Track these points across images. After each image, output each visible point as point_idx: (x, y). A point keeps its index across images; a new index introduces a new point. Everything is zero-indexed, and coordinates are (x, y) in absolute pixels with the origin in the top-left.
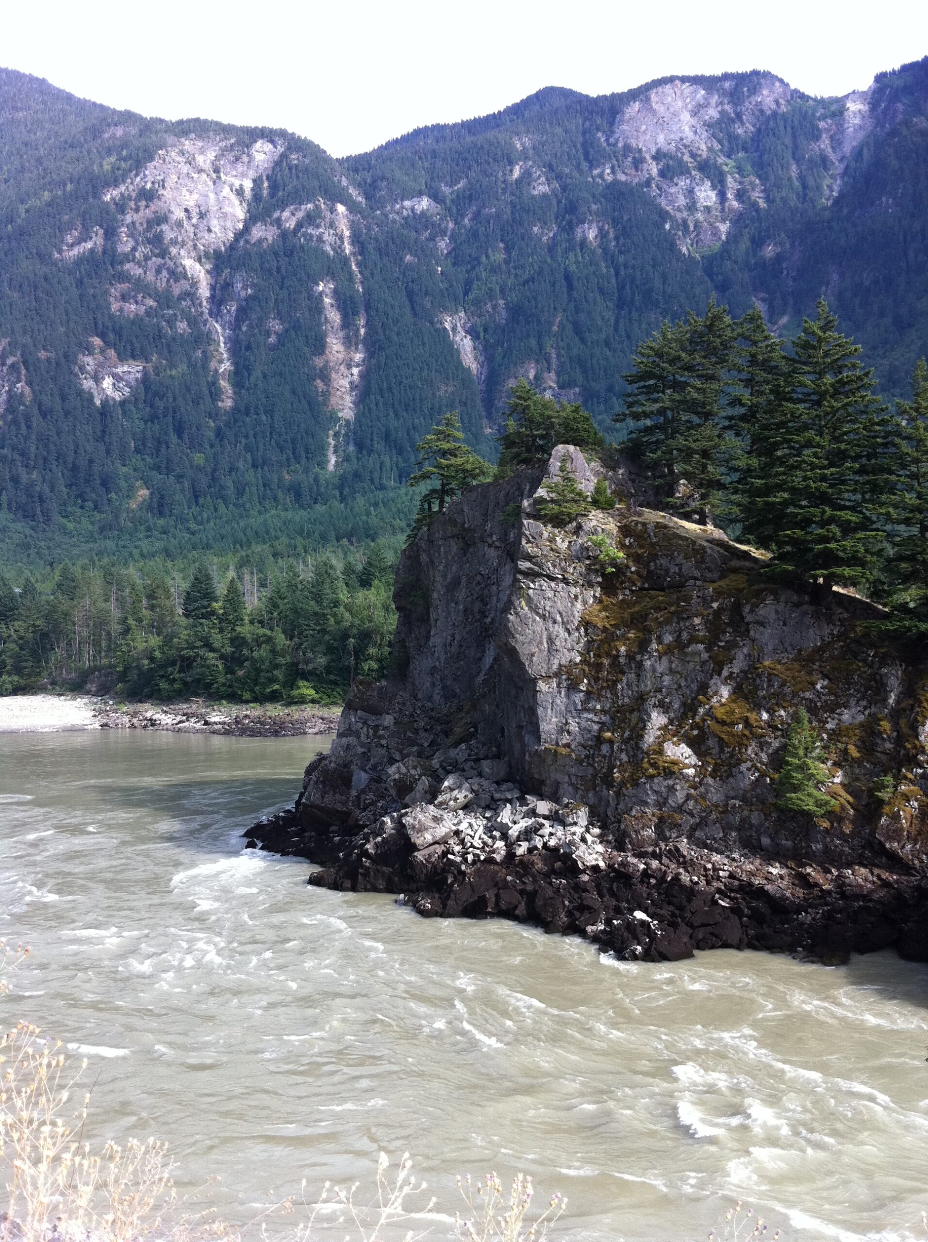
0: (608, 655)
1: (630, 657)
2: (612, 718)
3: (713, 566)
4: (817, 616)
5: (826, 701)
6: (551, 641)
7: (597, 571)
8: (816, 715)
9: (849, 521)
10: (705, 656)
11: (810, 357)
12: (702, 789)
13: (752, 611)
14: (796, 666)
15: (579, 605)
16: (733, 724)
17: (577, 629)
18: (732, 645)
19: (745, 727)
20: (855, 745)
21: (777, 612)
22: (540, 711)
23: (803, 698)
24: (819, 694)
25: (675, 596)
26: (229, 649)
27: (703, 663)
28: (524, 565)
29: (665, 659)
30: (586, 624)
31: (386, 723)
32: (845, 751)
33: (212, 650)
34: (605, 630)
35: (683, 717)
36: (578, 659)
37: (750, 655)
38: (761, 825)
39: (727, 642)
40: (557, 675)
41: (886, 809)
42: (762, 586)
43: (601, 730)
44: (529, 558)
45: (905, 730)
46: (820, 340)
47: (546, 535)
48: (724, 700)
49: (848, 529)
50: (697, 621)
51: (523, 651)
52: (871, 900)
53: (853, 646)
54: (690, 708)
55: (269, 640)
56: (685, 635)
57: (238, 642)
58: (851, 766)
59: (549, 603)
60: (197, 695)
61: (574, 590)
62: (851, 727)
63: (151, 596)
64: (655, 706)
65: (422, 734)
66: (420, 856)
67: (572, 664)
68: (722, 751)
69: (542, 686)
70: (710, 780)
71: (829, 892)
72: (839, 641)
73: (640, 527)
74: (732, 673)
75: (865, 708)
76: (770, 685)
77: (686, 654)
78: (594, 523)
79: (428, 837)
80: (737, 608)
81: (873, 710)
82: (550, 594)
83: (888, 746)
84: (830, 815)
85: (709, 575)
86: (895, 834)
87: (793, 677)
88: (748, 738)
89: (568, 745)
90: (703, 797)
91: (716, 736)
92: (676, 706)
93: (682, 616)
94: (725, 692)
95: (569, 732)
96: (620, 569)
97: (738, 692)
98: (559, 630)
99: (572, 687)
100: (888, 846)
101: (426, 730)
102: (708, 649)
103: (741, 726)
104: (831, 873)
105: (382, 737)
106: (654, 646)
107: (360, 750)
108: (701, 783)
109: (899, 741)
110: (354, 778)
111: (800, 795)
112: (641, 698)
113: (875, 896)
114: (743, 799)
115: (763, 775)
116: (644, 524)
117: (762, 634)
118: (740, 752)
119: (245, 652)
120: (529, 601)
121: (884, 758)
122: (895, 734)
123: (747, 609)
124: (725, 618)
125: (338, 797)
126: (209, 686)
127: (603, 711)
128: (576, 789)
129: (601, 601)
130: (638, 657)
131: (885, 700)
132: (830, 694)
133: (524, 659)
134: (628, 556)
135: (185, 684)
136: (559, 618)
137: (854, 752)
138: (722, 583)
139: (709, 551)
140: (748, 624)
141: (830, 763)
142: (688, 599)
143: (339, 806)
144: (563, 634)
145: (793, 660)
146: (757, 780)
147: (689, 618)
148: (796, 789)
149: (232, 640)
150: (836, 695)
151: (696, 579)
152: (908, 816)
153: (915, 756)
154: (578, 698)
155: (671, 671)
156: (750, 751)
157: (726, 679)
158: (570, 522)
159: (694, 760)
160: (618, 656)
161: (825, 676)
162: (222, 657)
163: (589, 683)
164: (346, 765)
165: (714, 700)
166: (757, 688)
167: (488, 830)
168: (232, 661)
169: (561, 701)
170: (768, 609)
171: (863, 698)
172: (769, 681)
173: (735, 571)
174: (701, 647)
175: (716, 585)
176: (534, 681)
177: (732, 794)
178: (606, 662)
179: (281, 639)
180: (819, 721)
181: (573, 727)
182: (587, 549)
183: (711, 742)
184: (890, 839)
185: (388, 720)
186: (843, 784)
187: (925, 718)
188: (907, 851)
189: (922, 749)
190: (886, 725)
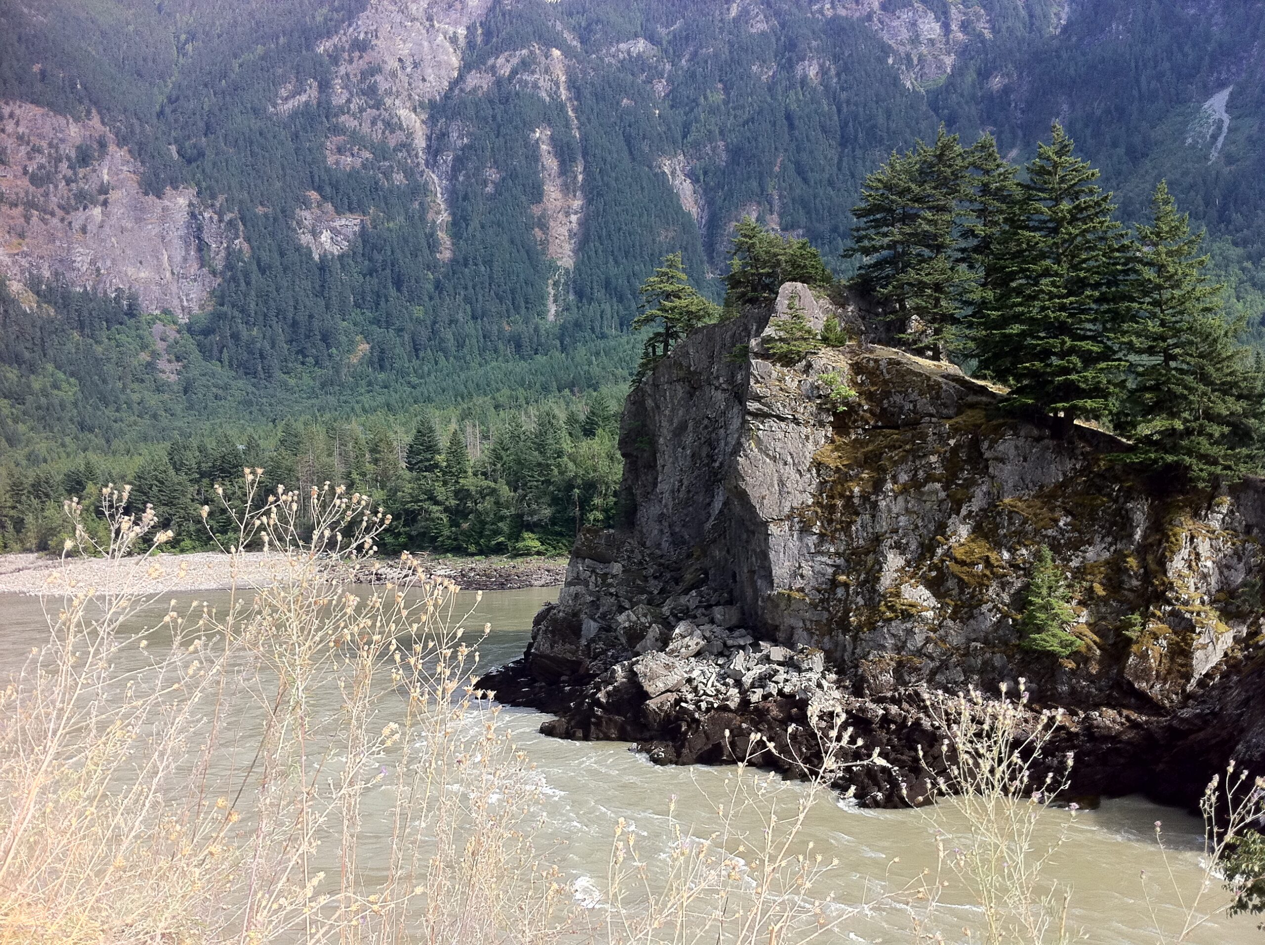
0: (842, 496)
1: (864, 497)
2: (847, 561)
3: (949, 402)
4: (1059, 451)
5: (1069, 538)
6: (782, 483)
7: (828, 410)
8: (1060, 553)
9: (1090, 352)
10: (942, 495)
11: (1045, 183)
12: (942, 632)
13: (990, 447)
14: (1038, 503)
15: (810, 446)
16: (973, 564)
17: (809, 470)
18: (970, 483)
19: (986, 567)
20: (1101, 584)
21: (1016, 447)
22: (772, 555)
23: (1046, 536)
24: (1062, 531)
25: (909, 434)
26: (453, 502)
27: (941, 502)
28: (753, 406)
29: (900, 499)
30: (818, 465)
31: (614, 572)
32: (1091, 590)
33: (437, 503)
34: (838, 469)
35: (921, 558)
36: (810, 501)
37: (989, 493)
38: (1004, 667)
39: (965, 480)
40: (789, 517)
41: (1134, 648)
42: (1001, 421)
43: (835, 574)
44: (758, 398)
45: (1153, 566)
46: (1055, 165)
47: (775, 375)
48: (962, 540)
49: (1089, 359)
50: (933, 459)
51: (754, 495)
52: (1120, 742)
53: (1097, 480)
54: (927, 549)
55: (493, 492)
56: (921, 474)
57: (462, 494)
58: (1097, 605)
59: (779, 445)
60: (422, 549)
61: (805, 431)
62: (1096, 565)
63: (373, 451)
64: (891, 547)
65: (652, 582)
66: (652, 704)
67: (805, 506)
68: (962, 592)
69: (773, 528)
70: (950, 623)
71: (1077, 734)
72: (1081, 476)
73: (872, 364)
74: (971, 512)
75: (1111, 544)
76: (1011, 523)
77: (922, 494)
78: (824, 361)
79: (661, 686)
80: (975, 445)
81: (1119, 546)
82: (781, 435)
83: (1135, 583)
84: (1075, 655)
85: (945, 411)
86: (1144, 674)
87: (1036, 515)
88: (988, 578)
89: (801, 590)
90: (943, 639)
91: (955, 576)
92: (913, 547)
93: (918, 454)
94: (964, 531)
95: (802, 576)
96: (853, 408)
97: (978, 531)
98: (790, 472)
99: (805, 530)
100: (1136, 686)
101: (655, 578)
102: (946, 488)
103: (981, 566)
104: (1077, 715)
105: (611, 585)
106: (889, 485)
107: (589, 599)
108: (940, 626)
109: (1147, 577)
110: (584, 627)
111: (1043, 635)
112: (877, 539)
113: (1125, 738)
114: (986, 641)
115: (1005, 616)
116: (876, 361)
117: (1001, 470)
118: (981, 592)
119: (469, 504)
120: (759, 442)
121: (1131, 596)
122: (1142, 571)
123: (986, 444)
124: (963, 455)
125: (567, 646)
126: (434, 539)
127: (837, 553)
128: (811, 634)
129: (833, 441)
130: (873, 498)
131: (1131, 535)
132: (1073, 531)
133: (754, 502)
134: (860, 394)
135: (410, 537)
136: (790, 460)
137: (1099, 590)
138: (958, 419)
139: (944, 387)
140: (987, 460)
141: (1074, 602)
142: (923, 437)
143: (569, 656)
144: (795, 476)
145: (1034, 497)
146: (999, 621)
147: (925, 456)
148: (1040, 629)
149: (456, 493)
150: (1079, 532)
151: (931, 415)
152: (1157, 655)
153: (1164, 592)
154: (811, 540)
155: (907, 511)
156: (990, 592)
157: (965, 518)
158: (800, 361)
159: (933, 602)
160: (852, 497)
161: (1068, 513)
162: (447, 510)
163: (823, 525)
164: (575, 614)
165: (952, 540)
166: (997, 526)
167: (722, 677)
168: (457, 514)
169: (794, 544)
170: (1007, 445)
171: (1108, 534)
172: (1010, 518)
173: (972, 406)
174: (938, 485)
175: (952, 421)
176: (765, 524)
177: (973, 636)
178: (839, 503)
179: (505, 491)
180: (1063, 559)
181: (807, 571)
182: (818, 388)
183: (951, 583)
184: (1138, 678)
185: (616, 568)
186: (1088, 624)
187: (1173, 552)
188: (1156, 691)
189: (1171, 586)
190: (1132, 562)
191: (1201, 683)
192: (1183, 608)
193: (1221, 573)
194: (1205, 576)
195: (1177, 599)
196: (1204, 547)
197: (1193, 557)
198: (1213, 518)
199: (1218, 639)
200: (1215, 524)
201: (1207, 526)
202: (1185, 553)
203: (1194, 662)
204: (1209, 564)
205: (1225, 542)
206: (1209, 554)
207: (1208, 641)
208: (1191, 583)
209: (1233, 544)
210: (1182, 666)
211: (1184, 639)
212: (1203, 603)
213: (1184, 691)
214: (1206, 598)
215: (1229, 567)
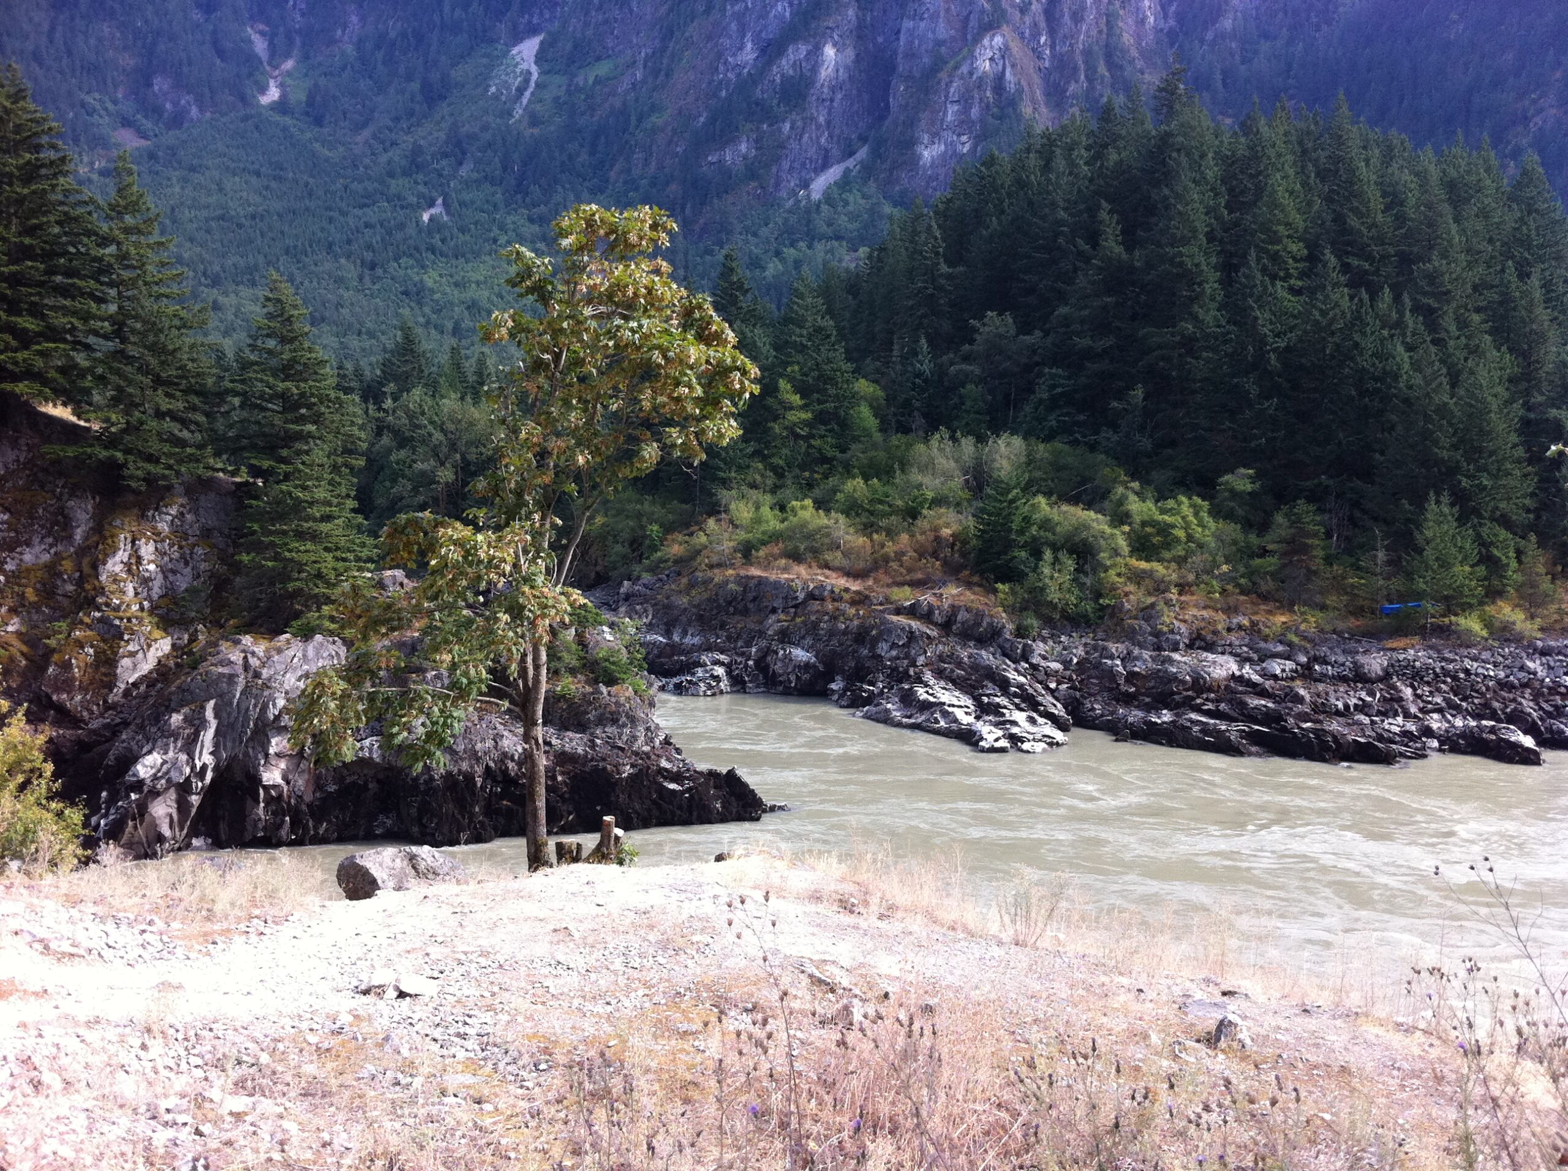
5: (4, 539)
9: (25, 330)
20: (34, 588)
32: (22, 596)
41: (56, 657)
45: (87, 569)
46: (8, 112)
49: (25, 339)
53: (40, 475)
58: (29, 612)
62: (32, 568)
72: (25, 468)
75: (51, 546)
81: (60, 548)
83: (70, 588)
86: (67, 685)
100: (55, 698)
109: (80, 582)
121: (65, 602)
122: (77, 574)
131: (70, 537)
132: (9, 530)
137: (31, 595)
141: (4, 609)
150: (16, 531)
152: (82, 665)
153: (94, 599)
171: (49, 533)
184: (58, 690)
186: (18, 633)
187: (107, 555)
188: (74, 701)
189: (101, 591)
190: (67, 565)
191: (127, 693)
192: (112, 615)
193: (165, 577)
194: (146, 581)
195: (107, 605)
196: (147, 550)
197: (133, 561)
198: (162, 520)
199: (149, 646)
200: (163, 527)
201: (155, 528)
202: (122, 555)
203: (119, 671)
204: (152, 567)
205: (171, 546)
206: (153, 557)
207: (137, 648)
208: (130, 589)
209: (181, 547)
210: (105, 675)
211: (111, 647)
212: (142, 609)
213: (105, 701)
214: (145, 603)
215: (174, 572)
